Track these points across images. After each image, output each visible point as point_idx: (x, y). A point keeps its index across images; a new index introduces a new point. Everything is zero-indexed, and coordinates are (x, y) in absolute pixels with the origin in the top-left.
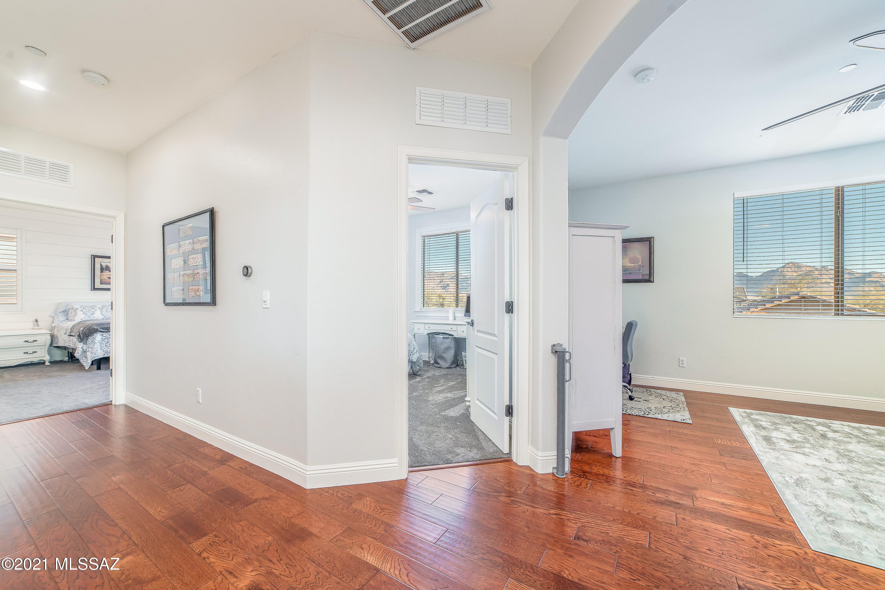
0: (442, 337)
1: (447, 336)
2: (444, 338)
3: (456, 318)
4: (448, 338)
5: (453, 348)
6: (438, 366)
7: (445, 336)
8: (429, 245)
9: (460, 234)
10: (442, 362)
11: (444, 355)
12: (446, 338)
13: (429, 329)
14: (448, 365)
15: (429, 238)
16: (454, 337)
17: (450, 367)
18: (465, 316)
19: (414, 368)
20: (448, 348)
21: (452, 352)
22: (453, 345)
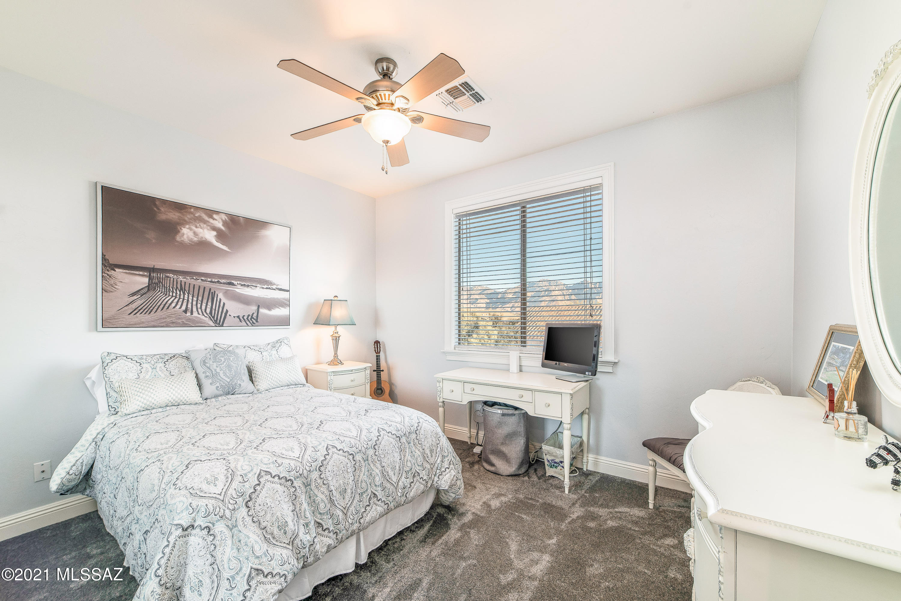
0: (499, 411)
1: (511, 411)
2: (503, 415)
3: (524, 369)
4: (513, 415)
5: (523, 433)
6: (492, 469)
7: (506, 411)
8: (468, 231)
9: (528, 206)
10: (500, 463)
11: (504, 449)
12: (508, 415)
13: (473, 393)
14: (512, 469)
15: (468, 218)
16: (523, 412)
17: (517, 473)
18: (543, 365)
19: (443, 495)
20: (511, 436)
21: (519, 444)
22: (521, 429)
